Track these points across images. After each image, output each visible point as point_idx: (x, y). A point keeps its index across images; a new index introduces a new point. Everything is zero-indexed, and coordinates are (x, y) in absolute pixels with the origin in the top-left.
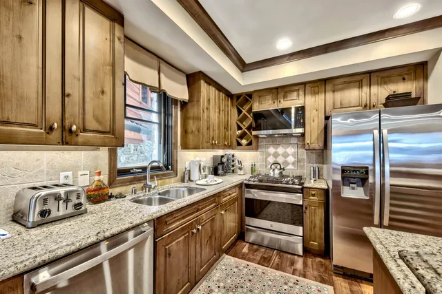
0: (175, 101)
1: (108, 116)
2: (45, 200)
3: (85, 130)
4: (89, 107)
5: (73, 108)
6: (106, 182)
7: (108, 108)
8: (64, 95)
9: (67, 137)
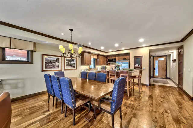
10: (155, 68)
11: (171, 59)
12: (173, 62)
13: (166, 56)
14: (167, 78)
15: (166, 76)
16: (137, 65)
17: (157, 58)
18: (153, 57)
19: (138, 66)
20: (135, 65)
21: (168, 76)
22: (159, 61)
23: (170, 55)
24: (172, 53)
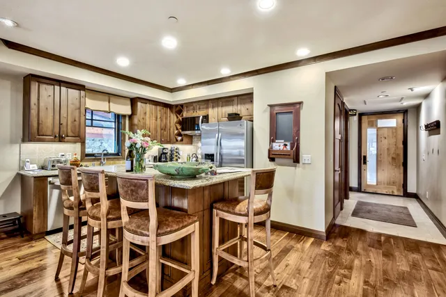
0: (124, 116)
1: (77, 130)
2: (54, 162)
3: (68, 136)
4: (69, 127)
5: (63, 129)
6: (79, 159)
7: (77, 126)
8: (60, 124)
9: (61, 139)
10: (365, 157)
11: (423, 122)
12: (430, 135)
13: (404, 112)
14: (407, 195)
15: (405, 185)
16: (278, 146)
17: (373, 118)
18: (361, 115)
19: (282, 147)
20: (272, 141)
21: (412, 188)
22: (378, 129)
23: (417, 108)
24: (427, 96)
